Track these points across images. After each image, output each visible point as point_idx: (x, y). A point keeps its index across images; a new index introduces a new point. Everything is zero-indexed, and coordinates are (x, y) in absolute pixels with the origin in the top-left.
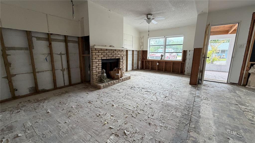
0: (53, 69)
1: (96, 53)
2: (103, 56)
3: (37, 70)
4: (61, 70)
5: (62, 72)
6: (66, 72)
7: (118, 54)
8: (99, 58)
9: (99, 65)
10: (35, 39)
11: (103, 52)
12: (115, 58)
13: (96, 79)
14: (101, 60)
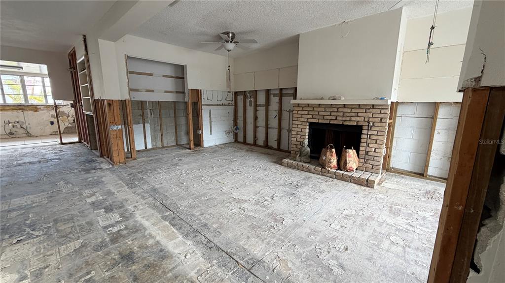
0: (280, 129)
1: (298, 111)
2: (311, 116)
3: (269, 126)
7: (353, 114)
8: (303, 120)
9: (301, 131)
10: (272, 96)
11: (311, 109)
12: (341, 123)
13: (296, 152)
14: (308, 124)
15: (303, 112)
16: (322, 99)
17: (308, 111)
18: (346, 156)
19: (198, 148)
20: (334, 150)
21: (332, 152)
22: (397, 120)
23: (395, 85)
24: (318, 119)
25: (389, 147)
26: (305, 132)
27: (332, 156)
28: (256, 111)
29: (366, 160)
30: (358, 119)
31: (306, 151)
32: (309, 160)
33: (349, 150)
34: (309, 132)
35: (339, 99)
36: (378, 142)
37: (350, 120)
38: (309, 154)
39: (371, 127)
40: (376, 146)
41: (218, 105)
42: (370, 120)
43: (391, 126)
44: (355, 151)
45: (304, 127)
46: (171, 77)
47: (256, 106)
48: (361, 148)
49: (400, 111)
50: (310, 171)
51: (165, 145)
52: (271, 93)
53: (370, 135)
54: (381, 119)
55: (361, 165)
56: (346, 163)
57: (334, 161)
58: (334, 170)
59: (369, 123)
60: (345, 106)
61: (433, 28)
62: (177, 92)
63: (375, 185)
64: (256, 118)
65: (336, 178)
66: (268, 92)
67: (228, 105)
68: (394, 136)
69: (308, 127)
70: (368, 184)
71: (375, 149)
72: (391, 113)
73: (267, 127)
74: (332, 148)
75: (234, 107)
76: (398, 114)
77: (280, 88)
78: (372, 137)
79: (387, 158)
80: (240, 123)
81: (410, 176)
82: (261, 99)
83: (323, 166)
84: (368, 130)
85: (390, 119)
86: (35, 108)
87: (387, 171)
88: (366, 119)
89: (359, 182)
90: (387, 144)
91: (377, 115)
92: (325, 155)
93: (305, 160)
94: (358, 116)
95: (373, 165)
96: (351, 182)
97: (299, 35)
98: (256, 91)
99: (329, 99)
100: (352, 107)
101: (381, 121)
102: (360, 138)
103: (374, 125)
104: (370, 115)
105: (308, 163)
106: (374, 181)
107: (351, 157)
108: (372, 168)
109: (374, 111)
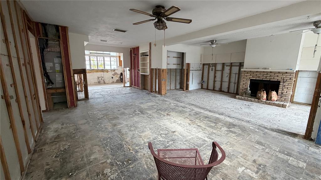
0: (230, 82)
1: (244, 74)
2: (252, 77)
3: (223, 81)
4: (234, 83)
5: (234, 84)
6: (236, 85)
7: (275, 76)
8: (247, 78)
9: (246, 83)
10: (225, 66)
11: (252, 73)
12: (269, 80)
13: (242, 93)
14: (250, 80)
15: (247, 75)
16: (258, 69)
17: (251, 74)
18: (271, 94)
19: (187, 90)
20: (265, 91)
21: (264, 92)
22: (298, 79)
23: (298, 63)
24: (256, 78)
25: (294, 91)
26: (248, 84)
27: (264, 94)
28: (215, 73)
29: (281, 96)
30: (278, 78)
31: (249, 92)
32: (250, 96)
33: (273, 92)
34: (250, 84)
35: (268, 69)
36: (288, 88)
37: (274, 79)
38: (250, 94)
39: (285, 82)
40: (287, 90)
41: (196, 70)
42: (285, 78)
43: (295, 82)
44: (276, 92)
45: (248, 81)
46: (176, 57)
47: (216, 71)
48: (279, 91)
49: (300, 74)
50: (251, 101)
51: (171, 89)
52: (225, 64)
53: (284, 85)
54: (290, 78)
55: (279, 99)
56: (271, 97)
57: (265, 96)
58: (265, 101)
59: (284, 80)
60: (271, 72)
61: (316, 45)
62: (177, 64)
63: (287, 107)
64: (215, 77)
65: (266, 104)
66: (223, 64)
67: (200, 70)
68: (296, 86)
69: (249, 81)
70: (283, 106)
71: (287, 91)
72: (295, 76)
73: (222, 81)
74: (264, 91)
75: (202, 71)
76: (299, 76)
77: (231, 62)
78: (285, 86)
79: (292, 96)
80: (205, 79)
81: (305, 105)
82: (219, 67)
83: (259, 99)
84: (283, 83)
85: (295, 78)
86: (107, 71)
87: (292, 103)
88: (282, 78)
89: (278, 105)
90: (293, 90)
91: (288, 77)
92: (261, 94)
93: (248, 96)
94: (278, 77)
95: (285, 99)
96: (274, 105)
97: (247, 39)
98: (216, 63)
99: (263, 69)
100: (275, 73)
101: (290, 79)
102: (279, 87)
103: (286, 81)
104: (285, 76)
105: (250, 98)
106: (286, 105)
107: (274, 95)
108: (285, 100)
109: (287, 75)
